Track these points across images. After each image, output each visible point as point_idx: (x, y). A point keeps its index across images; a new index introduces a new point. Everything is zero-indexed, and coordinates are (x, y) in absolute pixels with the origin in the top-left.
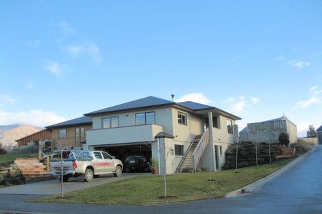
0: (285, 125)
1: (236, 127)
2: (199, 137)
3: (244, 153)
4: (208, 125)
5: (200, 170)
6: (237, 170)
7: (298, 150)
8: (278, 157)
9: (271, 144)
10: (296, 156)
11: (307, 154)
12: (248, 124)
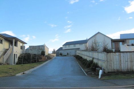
0: (44, 48)
1: (24, 47)
2: (8, 50)
3: (26, 58)
4: (12, 45)
5: (6, 64)
6: (22, 65)
7: (48, 58)
8: (40, 60)
9: (38, 55)
10: (47, 60)
11: (51, 60)
12: (30, 46)
